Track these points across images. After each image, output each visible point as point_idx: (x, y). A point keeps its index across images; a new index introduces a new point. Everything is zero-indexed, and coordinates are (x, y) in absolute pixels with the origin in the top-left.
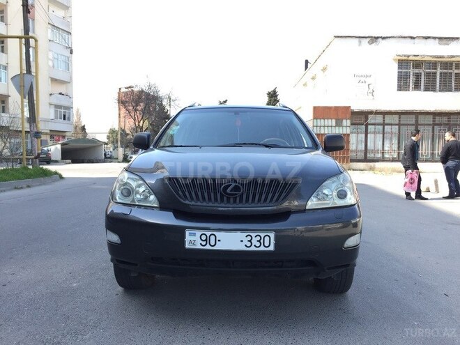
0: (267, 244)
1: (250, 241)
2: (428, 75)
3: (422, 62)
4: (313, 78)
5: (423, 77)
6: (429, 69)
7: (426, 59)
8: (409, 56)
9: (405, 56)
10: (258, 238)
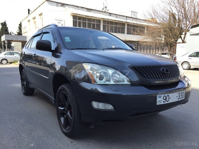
0: (183, 96)
1: (179, 96)
2: (83, 23)
3: (81, 17)
4: (34, 18)
5: (82, 24)
6: (84, 21)
7: (83, 16)
8: (77, 14)
9: (76, 14)
10: (181, 94)
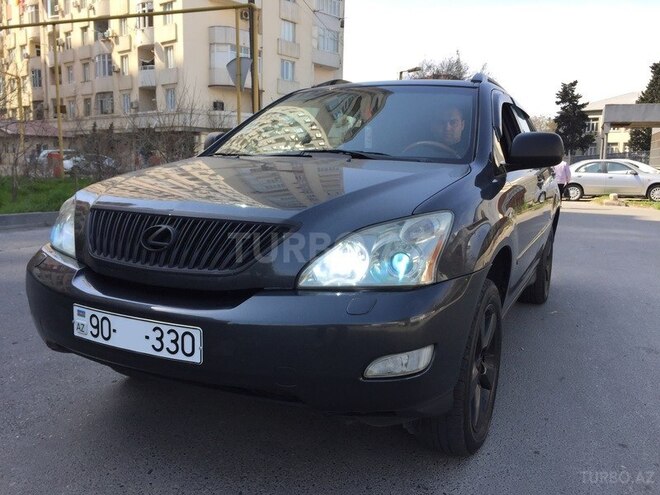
0: (188, 350)
1: (160, 339)
10: (173, 336)
